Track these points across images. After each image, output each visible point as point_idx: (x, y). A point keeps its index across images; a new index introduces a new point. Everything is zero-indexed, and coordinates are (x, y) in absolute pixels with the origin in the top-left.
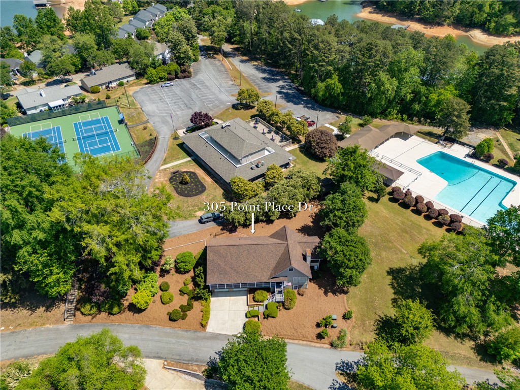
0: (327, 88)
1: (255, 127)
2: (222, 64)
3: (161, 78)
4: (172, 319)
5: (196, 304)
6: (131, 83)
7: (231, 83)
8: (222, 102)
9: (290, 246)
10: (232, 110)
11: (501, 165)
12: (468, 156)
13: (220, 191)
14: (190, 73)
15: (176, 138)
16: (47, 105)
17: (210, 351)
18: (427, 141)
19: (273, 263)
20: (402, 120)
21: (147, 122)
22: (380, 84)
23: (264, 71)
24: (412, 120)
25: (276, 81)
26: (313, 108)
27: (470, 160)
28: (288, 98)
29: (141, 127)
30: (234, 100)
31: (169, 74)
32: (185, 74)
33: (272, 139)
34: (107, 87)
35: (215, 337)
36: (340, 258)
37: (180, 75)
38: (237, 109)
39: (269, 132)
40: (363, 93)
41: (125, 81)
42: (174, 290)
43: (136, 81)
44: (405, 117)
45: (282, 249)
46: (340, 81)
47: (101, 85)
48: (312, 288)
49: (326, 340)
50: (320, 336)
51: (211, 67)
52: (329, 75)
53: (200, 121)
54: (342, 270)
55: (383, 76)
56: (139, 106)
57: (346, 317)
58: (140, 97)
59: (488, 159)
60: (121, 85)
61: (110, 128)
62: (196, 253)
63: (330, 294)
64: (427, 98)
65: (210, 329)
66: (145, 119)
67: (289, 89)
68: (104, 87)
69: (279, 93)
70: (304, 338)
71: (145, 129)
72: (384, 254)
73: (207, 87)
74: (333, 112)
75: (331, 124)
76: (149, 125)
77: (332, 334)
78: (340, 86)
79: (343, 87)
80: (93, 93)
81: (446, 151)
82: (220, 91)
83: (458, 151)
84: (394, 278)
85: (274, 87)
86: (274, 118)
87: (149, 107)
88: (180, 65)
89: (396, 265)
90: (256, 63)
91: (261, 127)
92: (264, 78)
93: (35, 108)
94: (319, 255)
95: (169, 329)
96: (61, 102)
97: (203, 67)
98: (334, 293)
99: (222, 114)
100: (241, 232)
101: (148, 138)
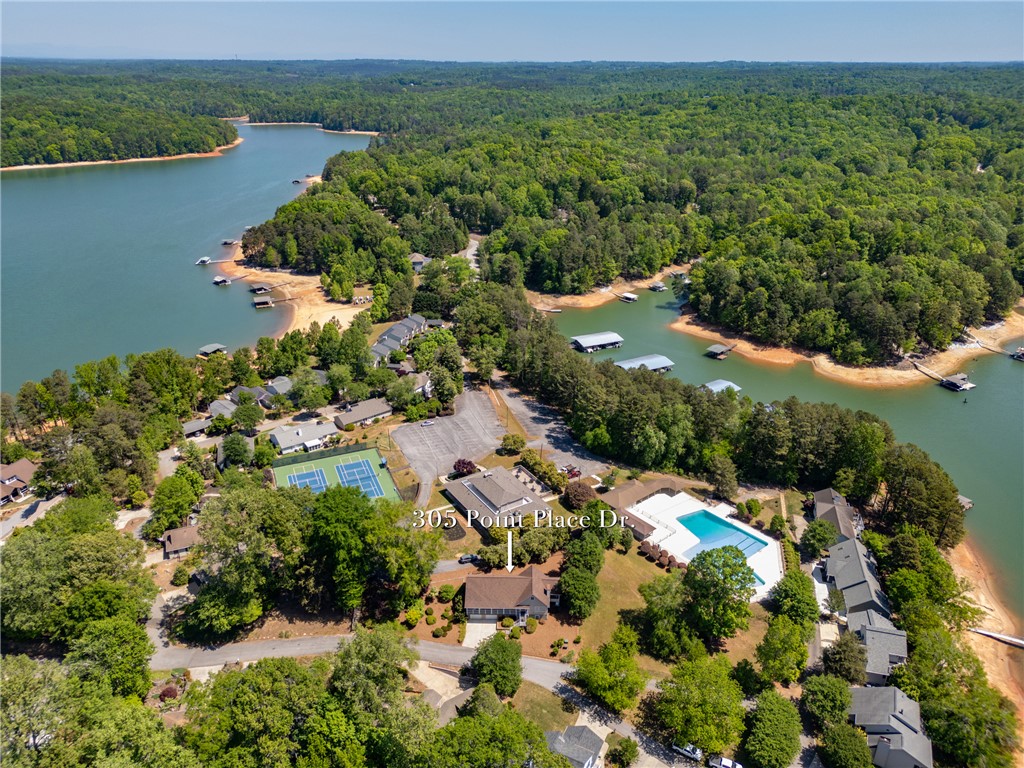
0: (595, 436)
1: (517, 476)
2: (489, 398)
3: (421, 416)
4: (435, 635)
5: (454, 626)
6: (387, 419)
7: (497, 423)
8: (486, 447)
9: (534, 581)
10: (495, 456)
11: (759, 526)
12: (732, 516)
13: (478, 537)
14: (452, 410)
15: (438, 484)
16: (303, 444)
17: (466, 659)
18: (694, 499)
19: (519, 594)
20: (679, 474)
21: (409, 466)
22: (647, 438)
23: (534, 409)
24: (687, 474)
25: (547, 422)
26: (583, 457)
27: (729, 520)
28: (558, 443)
29: (403, 472)
30: (498, 444)
31: (430, 411)
32: (447, 412)
33: (533, 490)
34: (362, 424)
35: (468, 650)
36: (571, 590)
37: (442, 412)
38: (501, 455)
39: (531, 482)
40: (631, 446)
41: (380, 417)
42: (437, 615)
43: (392, 417)
44: (682, 471)
45: (527, 584)
46: (608, 431)
47: (356, 422)
48: (550, 619)
49: (557, 657)
50: (553, 654)
51: (476, 402)
52: (597, 424)
53: (462, 469)
54: (572, 600)
55: (650, 429)
56: (398, 449)
57: (576, 642)
58: (400, 439)
59: (747, 521)
60: (376, 421)
61: (372, 472)
62: (456, 587)
63: (565, 625)
64: (700, 452)
65: (464, 644)
66: (406, 464)
67: (558, 433)
68: (359, 424)
69: (548, 436)
70: (540, 655)
71: (407, 474)
72: (619, 598)
73: (470, 428)
74: (603, 462)
75: (598, 475)
76: (411, 470)
77: (562, 653)
78: (608, 436)
79: (612, 437)
80: (346, 430)
81: (711, 510)
82: (485, 433)
83: (722, 510)
84: (623, 617)
85: (544, 429)
86: (537, 467)
87: (410, 450)
88: (442, 402)
89: (627, 607)
90: (526, 398)
91: (524, 476)
92: (534, 419)
93: (291, 447)
94: (557, 591)
95: (434, 642)
96: (317, 442)
97: (467, 401)
98: (569, 624)
99: (485, 460)
100: (495, 573)
101: (411, 484)
